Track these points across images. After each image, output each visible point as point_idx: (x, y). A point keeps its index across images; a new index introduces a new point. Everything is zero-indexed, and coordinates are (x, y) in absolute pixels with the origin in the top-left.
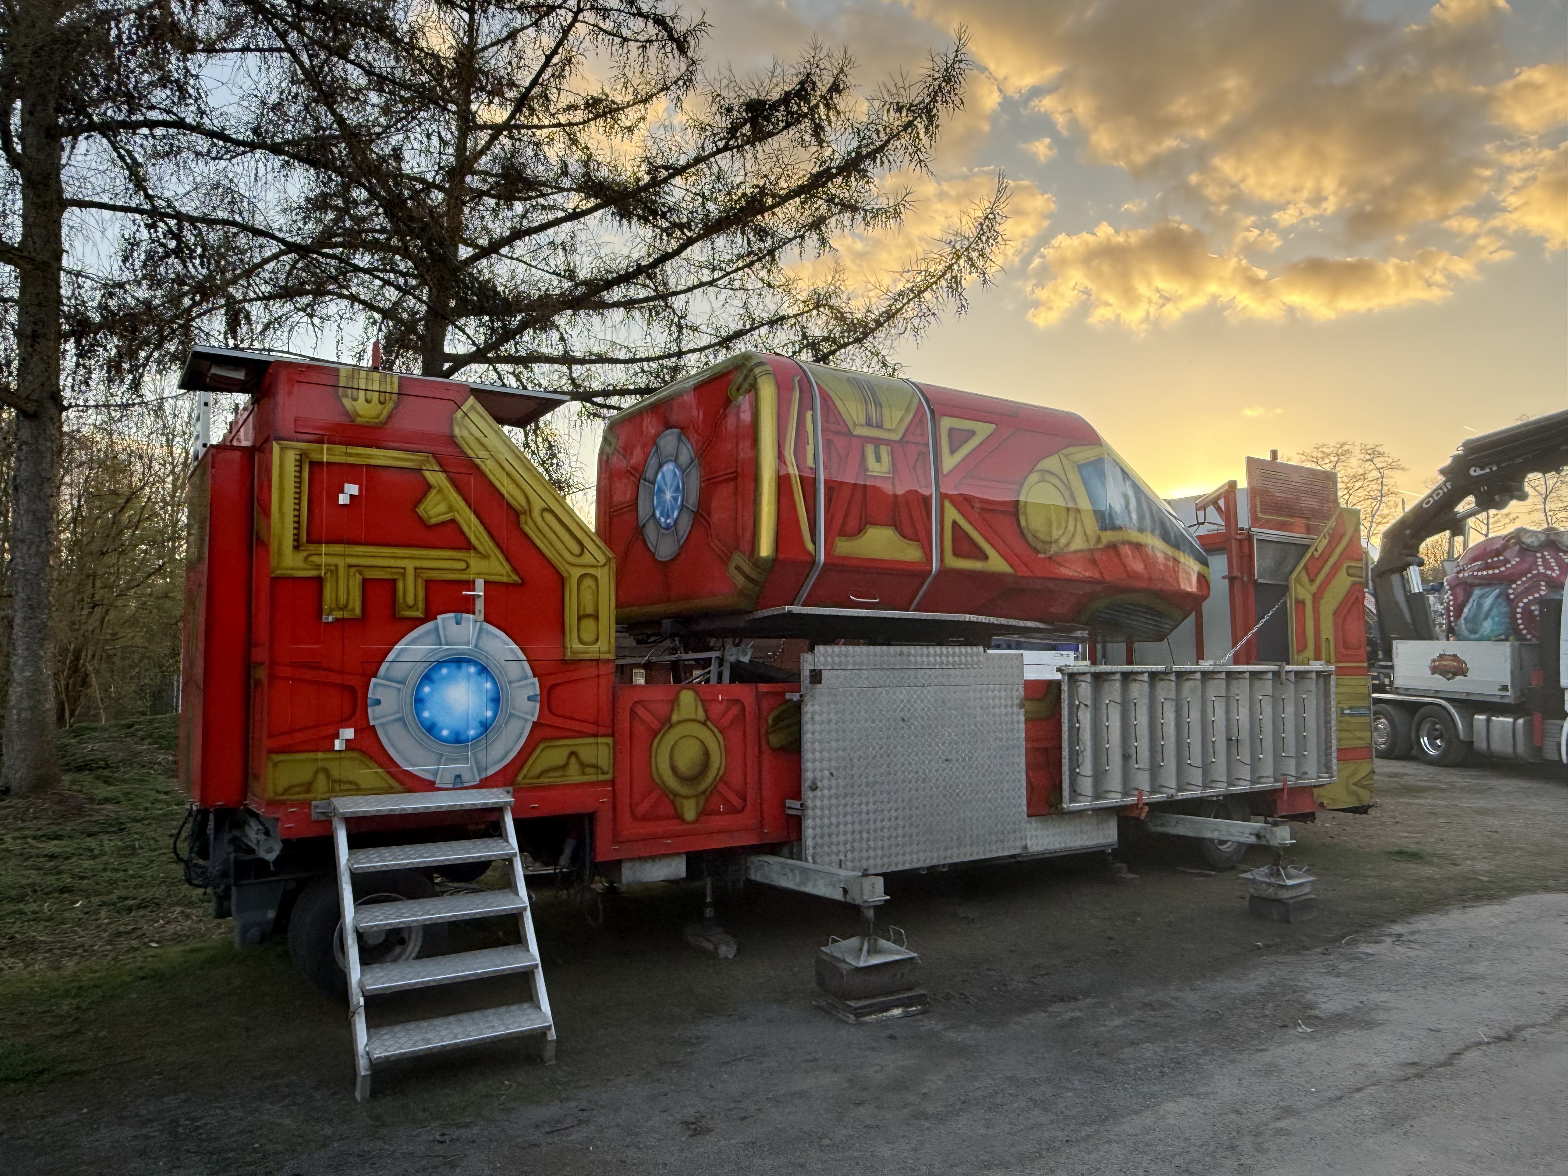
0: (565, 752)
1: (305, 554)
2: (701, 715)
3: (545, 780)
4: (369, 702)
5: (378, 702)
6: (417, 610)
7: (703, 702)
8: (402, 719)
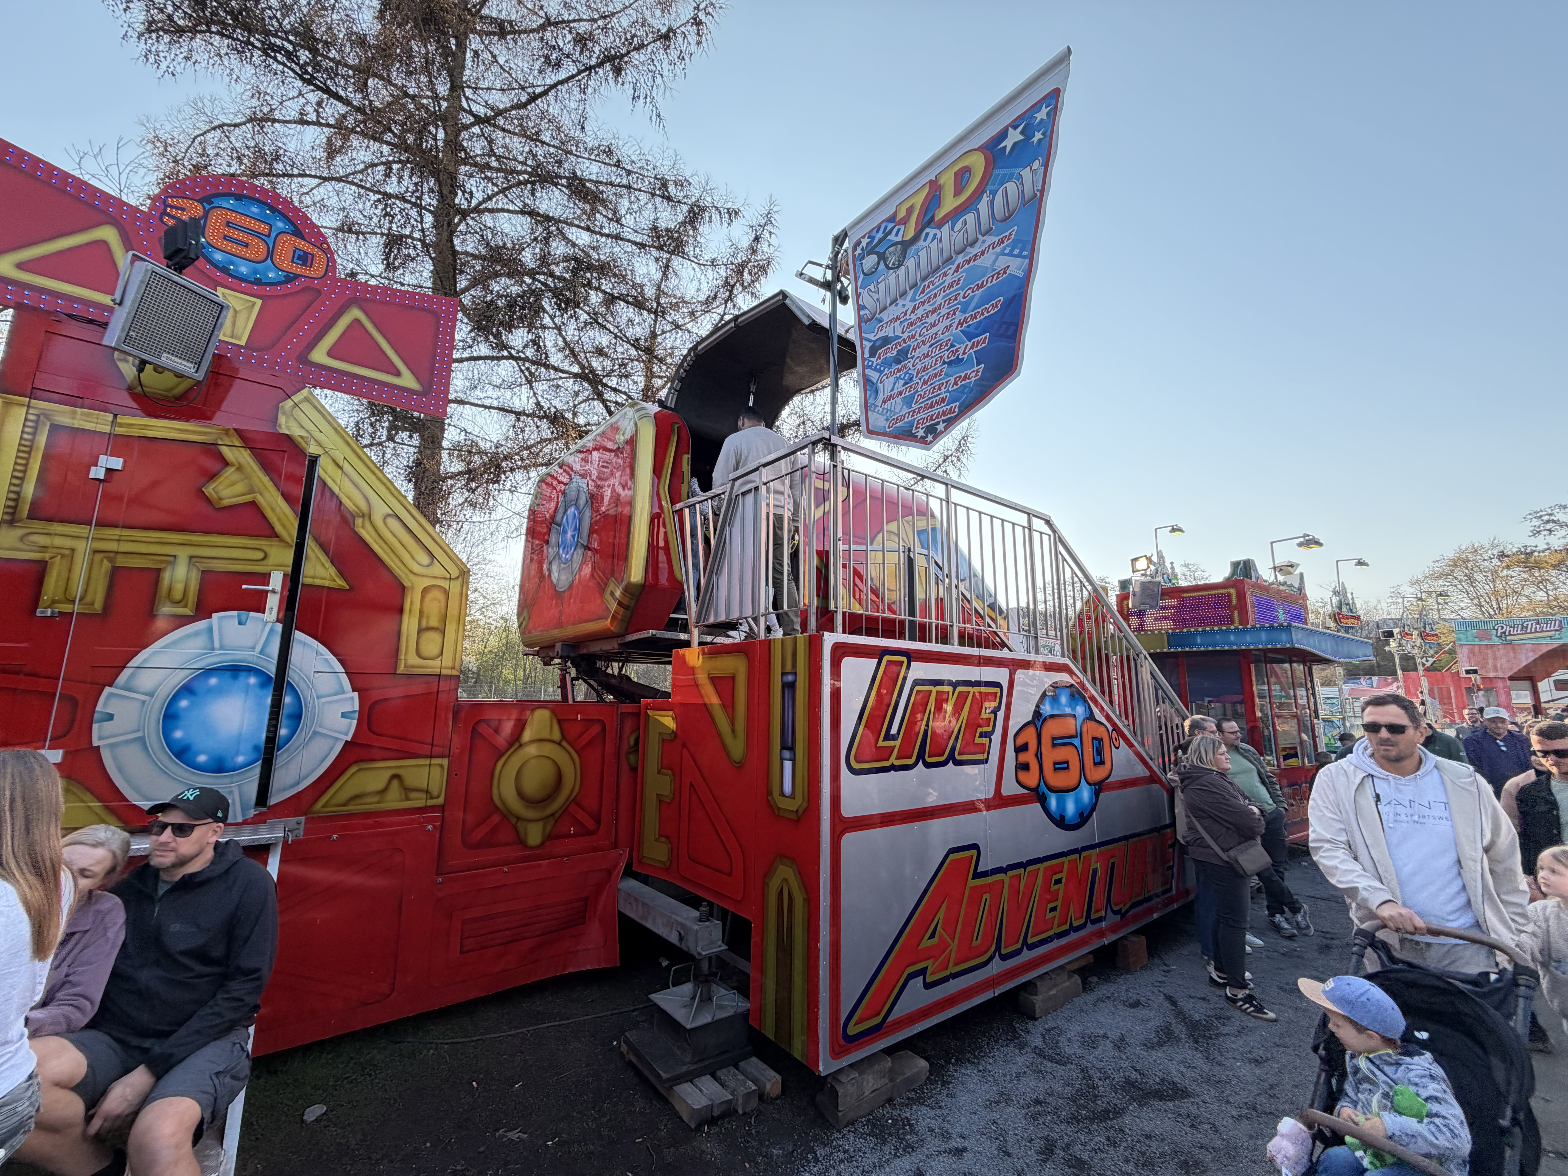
0: (386, 775)
1: (21, 532)
2: (557, 735)
3: (352, 808)
4: (96, 716)
5: (110, 717)
6: (186, 606)
7: (560, 722)
8: (142, 740)
